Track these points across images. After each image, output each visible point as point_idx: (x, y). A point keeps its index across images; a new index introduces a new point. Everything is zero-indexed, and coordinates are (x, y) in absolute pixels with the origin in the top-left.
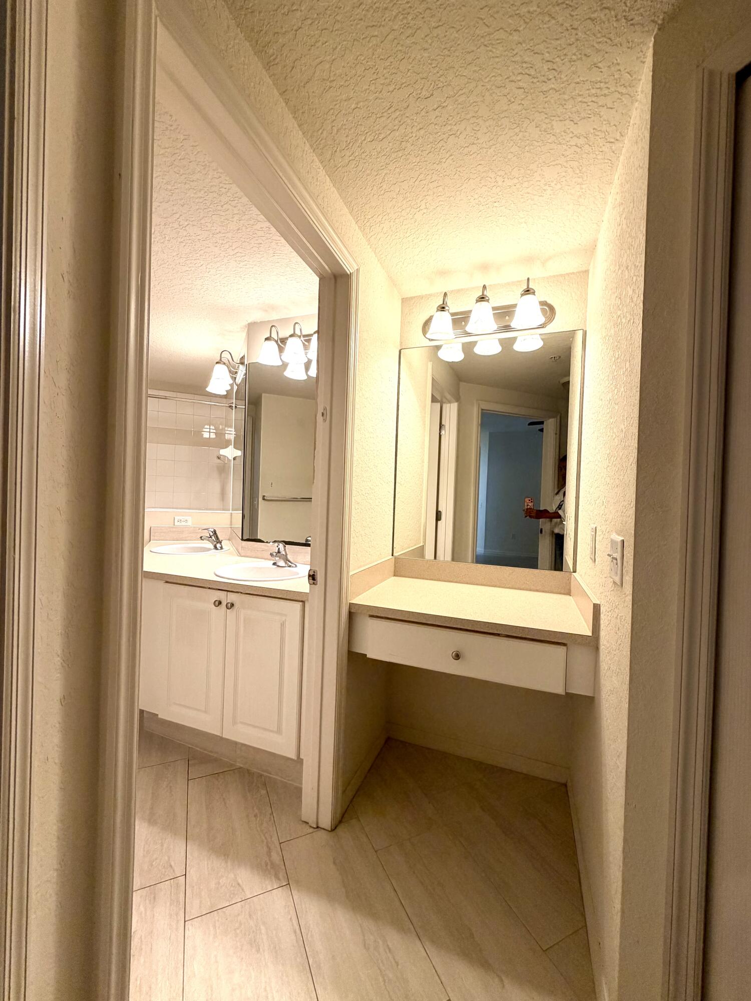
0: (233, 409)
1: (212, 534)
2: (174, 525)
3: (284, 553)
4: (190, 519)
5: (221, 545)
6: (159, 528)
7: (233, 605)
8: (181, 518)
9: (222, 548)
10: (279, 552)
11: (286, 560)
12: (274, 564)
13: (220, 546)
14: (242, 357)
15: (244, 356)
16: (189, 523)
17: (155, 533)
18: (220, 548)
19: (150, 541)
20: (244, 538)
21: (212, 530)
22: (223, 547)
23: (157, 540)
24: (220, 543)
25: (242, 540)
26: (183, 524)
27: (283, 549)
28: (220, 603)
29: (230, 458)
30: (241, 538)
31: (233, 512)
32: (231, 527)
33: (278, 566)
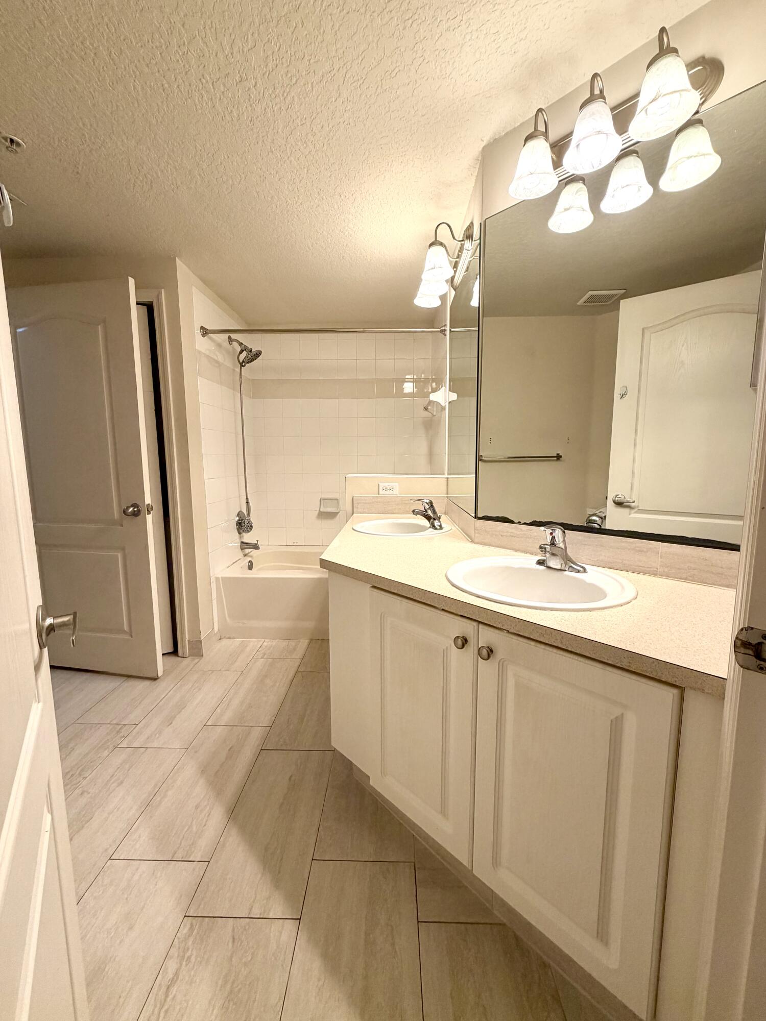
0: (445, 335)
1: (427, 507)
2: (379, 494)
3: (562, 545)
4: (396, 485)
5: (440, 521)
6: (362, 498)
7: (491, 651)
8: (386, 484)
9: (441, 527)
10: (553, 544)
11: (567, 559)
12: (540, 563)
13: (439, 524)
14: (469, 226)
15: (472, 223)
16: (396, 492)
17: (358, 504)
18: (438, 527)
19: (353, 514)
20: (480, 515)
21: (428, 501)
22: (443, 525)
23: (361, 513)
24: (439, 519)
25: (476, 517)
26: (389, 492)
27: (561, 540)
28: (465, 641)
29: (443, 405)
30: (474, 515)
31: (449, 476)
32: (447, 497)
33: (549, 567)
